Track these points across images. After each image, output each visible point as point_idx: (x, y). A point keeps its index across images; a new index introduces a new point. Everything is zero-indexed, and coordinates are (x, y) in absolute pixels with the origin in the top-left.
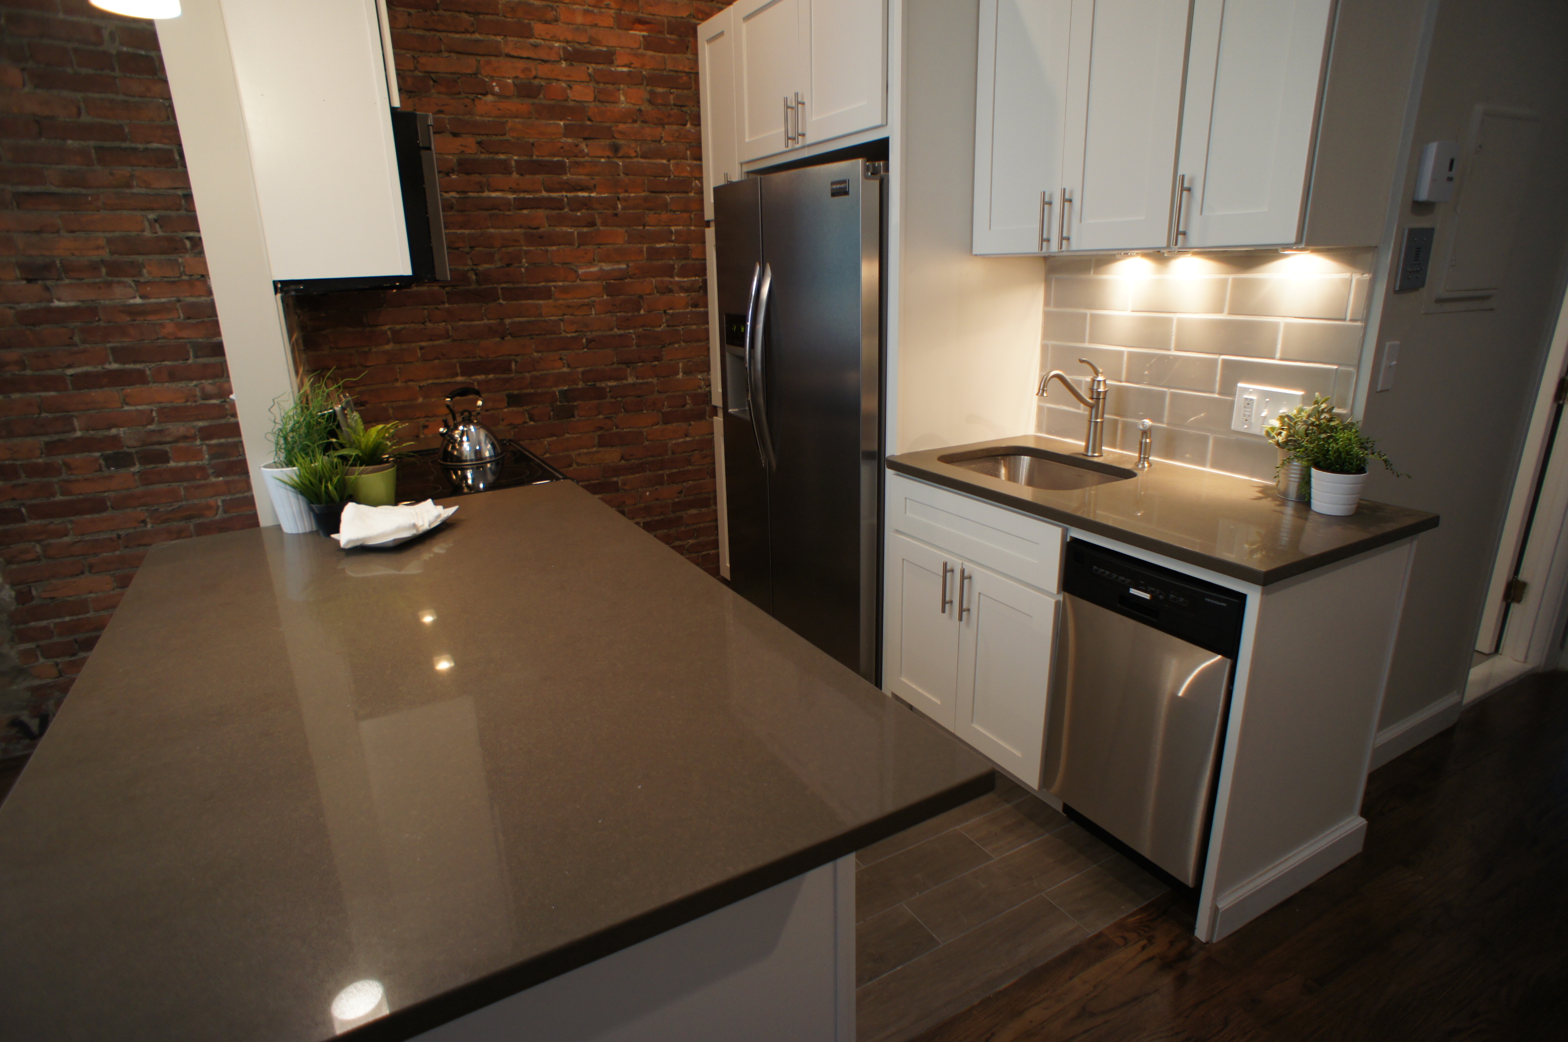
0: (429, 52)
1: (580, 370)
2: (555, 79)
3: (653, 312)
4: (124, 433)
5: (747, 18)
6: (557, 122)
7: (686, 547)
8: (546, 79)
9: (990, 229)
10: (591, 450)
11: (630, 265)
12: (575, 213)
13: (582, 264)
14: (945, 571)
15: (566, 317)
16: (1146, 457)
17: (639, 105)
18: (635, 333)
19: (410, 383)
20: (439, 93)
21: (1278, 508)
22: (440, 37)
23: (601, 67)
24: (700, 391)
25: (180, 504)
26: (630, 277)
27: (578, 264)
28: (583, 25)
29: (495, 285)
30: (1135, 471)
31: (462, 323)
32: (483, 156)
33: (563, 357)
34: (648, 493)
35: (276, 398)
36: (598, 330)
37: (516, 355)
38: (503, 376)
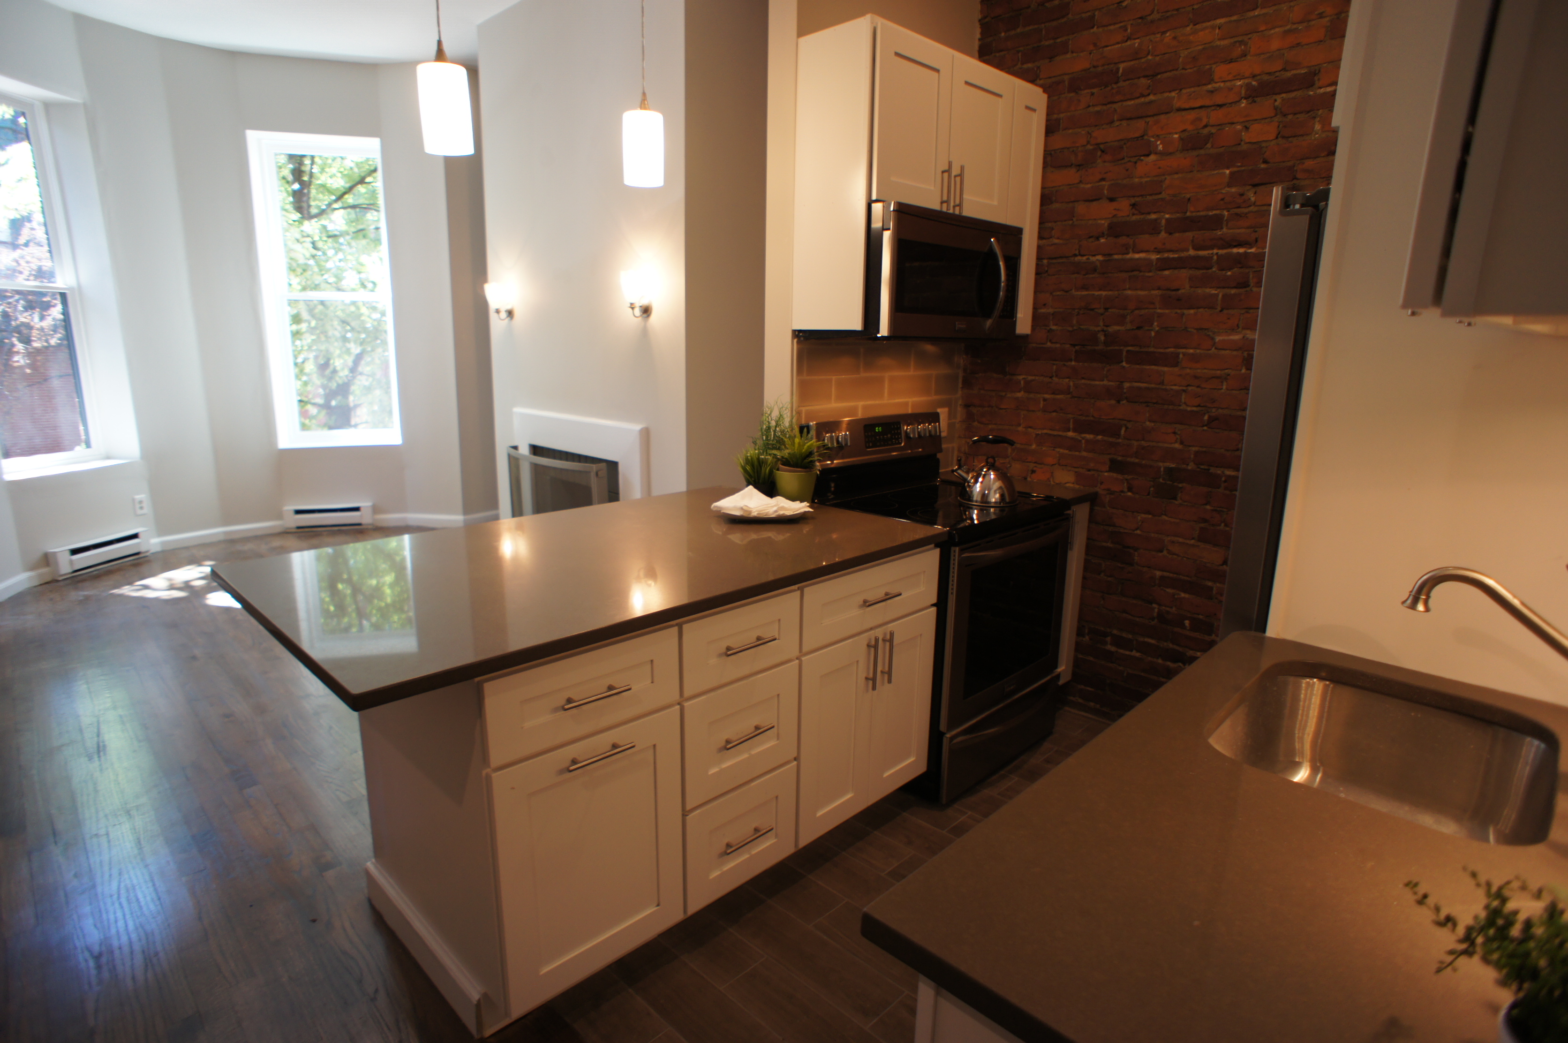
1: (1194, 449)
2: (1229, 123)
6: (1221, 171)
10: (1188, 542)
12: (1224, 272)
13: (1222, 331)
15: (1190, 388)
19: (1029, 430)
20: (1105, 162)
22: (1115, 108)
23: (1292, 95)
27: (1216, 331)
28: (1279, 50)
29: (1122, 348)
31: (1083, 381)
32: (1134, 218)
33: (1177, 431)
36: (1227, 408)
37: (1129, 421)
38: (1111, 440)
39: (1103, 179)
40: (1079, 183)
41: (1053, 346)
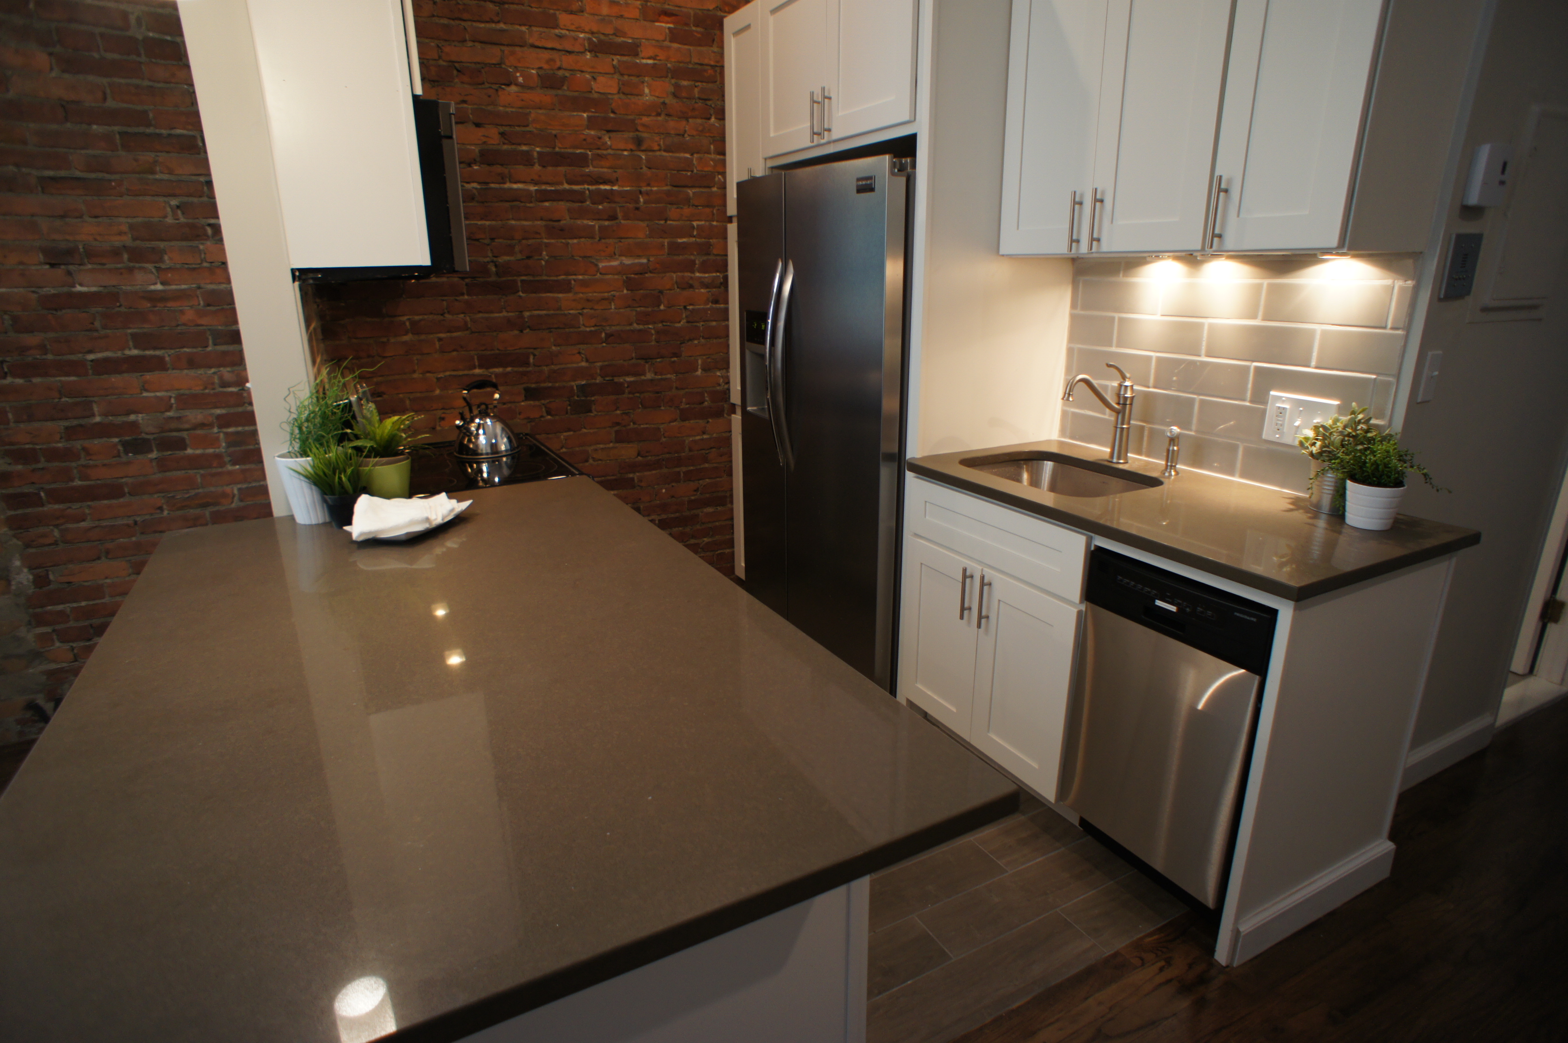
0: (454, 41)
2: (579, 71)
3: (673, 308)
4: (143, 419)
5: (774, 11)
6: (580, 114)
7: (701, 546)
8: (571, 70)
9: (1018, 229)
10: (607, 446)
11: (651, 259)
12: (596, 206)
13: (602, 258)
14: (965, 577)
15: (585, 311)
16: (1173, 464)
17: (663, 98)
18: (654, 328)
19: (428, 375)
20: (462, 83)
21: (1310, 521)
22: (464, 27)
23: (625, 59)
24: (718, 388)
25: (197, 491)
26: (651, 272)
27: (598, 258)
28: (608, 16)
29: (515, 278)
30: (1162, 479)
31: (481, 315)
32: (505, 147)
33: (581, 351)
34: (664, 491)
35: (292, 387)
36: (618, 325)
37: (535, 349)
38: (521, 369)
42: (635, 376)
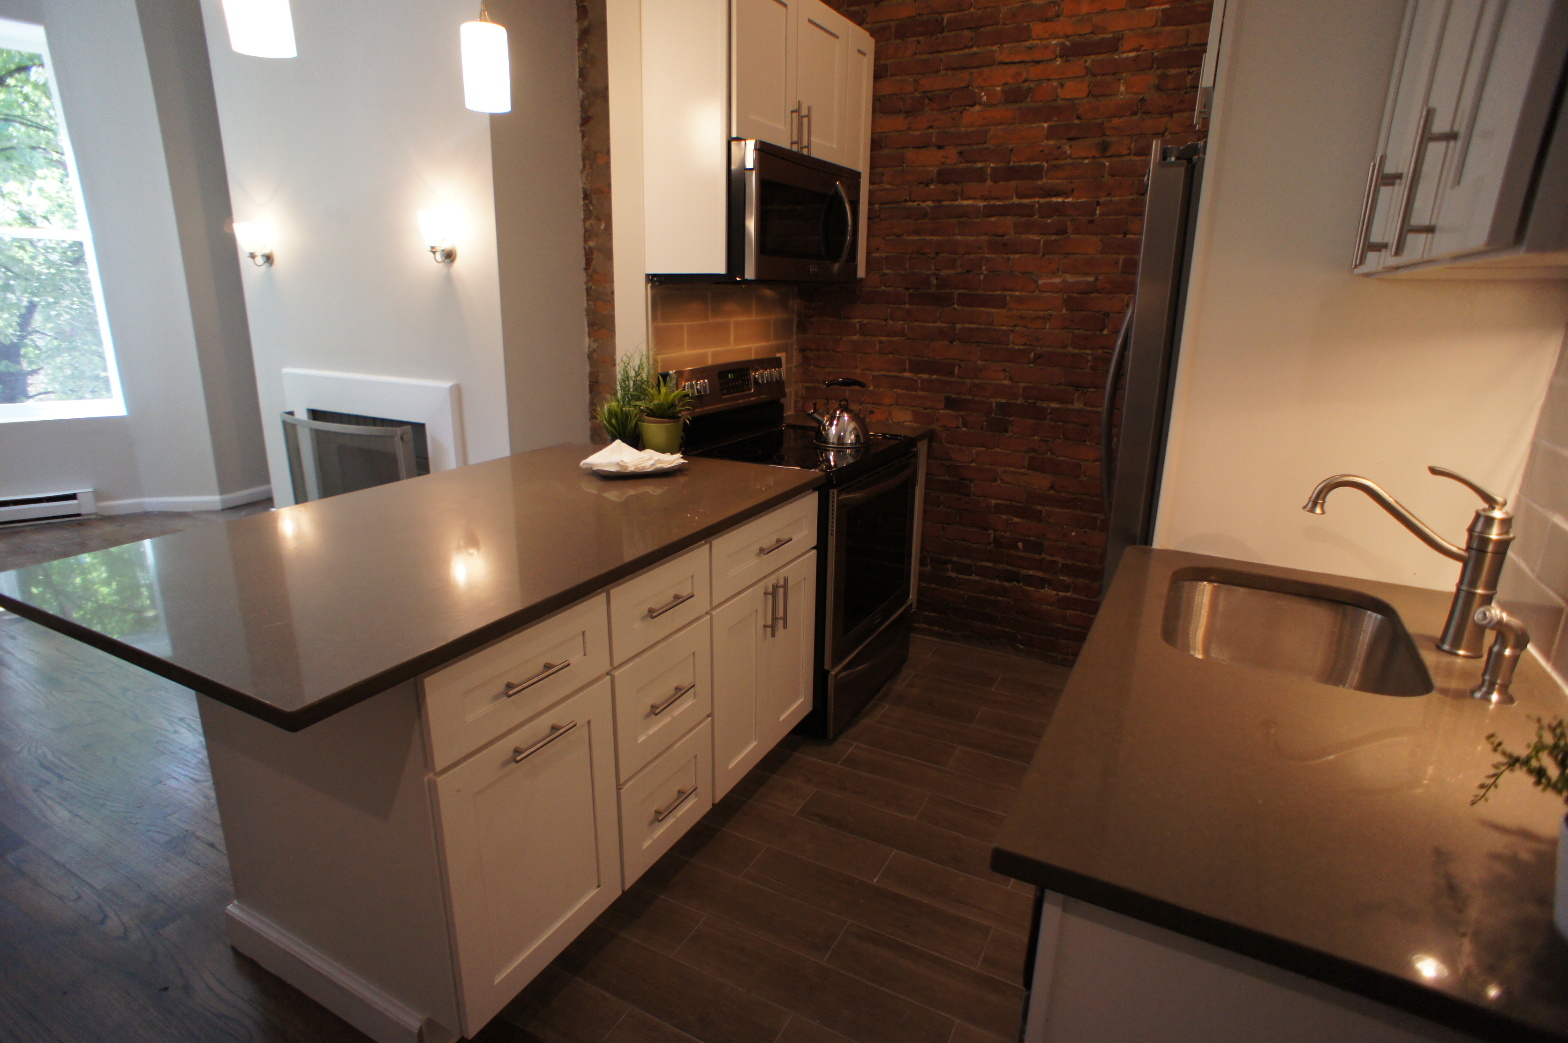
0: (929, 73)
1: (1022, 385)
2: (1046, 80)
6: (1040, 124)
10: (1019, 470)
11: (1099, 278)
12: (1045, 220)
13: (1044, 275)
15: (1017, 328)
16: (1500, 681)
17: (1143, 93)
19: (867, 372)
20: (932, 110)
22: (940, 58)
23: (1100, 57)
26: (1097, 292)
27: (1039, 274)
28: (1087, 14)
29: (953, 290)
31: (917, 323)
32: (961, 166)
33: (1006, 368)
34: (1074, 534)
36: (1049, 346)
37: (962, 360)
38: (945, 378)
39: (931, 127)
40: (907, 130)
41: (887, 289)
42: (1060, 403)
